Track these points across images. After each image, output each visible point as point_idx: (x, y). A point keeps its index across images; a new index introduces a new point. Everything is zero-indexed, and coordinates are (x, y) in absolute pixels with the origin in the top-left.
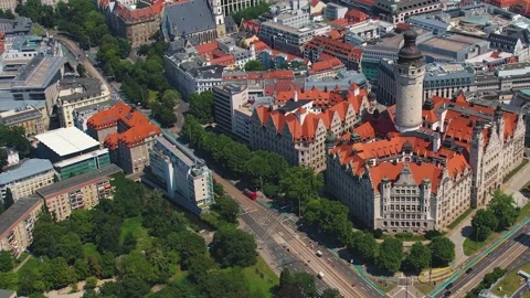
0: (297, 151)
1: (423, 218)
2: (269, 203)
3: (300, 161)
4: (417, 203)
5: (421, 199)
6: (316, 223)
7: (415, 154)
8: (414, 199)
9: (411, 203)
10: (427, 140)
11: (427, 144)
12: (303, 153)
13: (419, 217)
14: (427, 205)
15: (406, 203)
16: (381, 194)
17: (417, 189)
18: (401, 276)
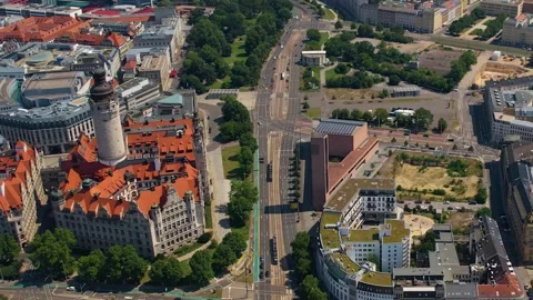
0: (13, 224)
1: (193, 228)
2: (16, 284)
3: (19, 232)
4: (185, 216)
5: (188, 211)
6: (102, 275)
7: (138, 179)
8: (182, 214)
9: (180, 218)
10: (145, 163)
11: (147, 167)
12: (19, 223)
13: (190, 228)
14: (194, 214)
15: (176, 220)
16: (155, 220)
17: (183, 204)
18: (216, 281)
